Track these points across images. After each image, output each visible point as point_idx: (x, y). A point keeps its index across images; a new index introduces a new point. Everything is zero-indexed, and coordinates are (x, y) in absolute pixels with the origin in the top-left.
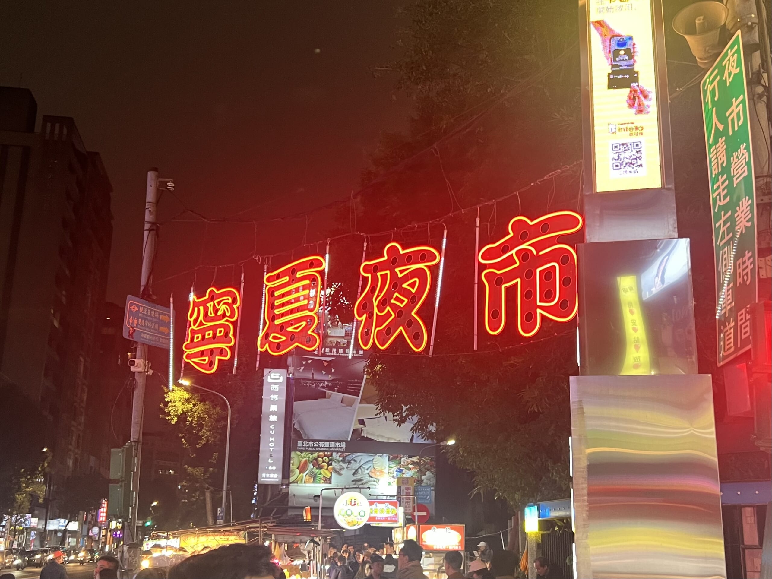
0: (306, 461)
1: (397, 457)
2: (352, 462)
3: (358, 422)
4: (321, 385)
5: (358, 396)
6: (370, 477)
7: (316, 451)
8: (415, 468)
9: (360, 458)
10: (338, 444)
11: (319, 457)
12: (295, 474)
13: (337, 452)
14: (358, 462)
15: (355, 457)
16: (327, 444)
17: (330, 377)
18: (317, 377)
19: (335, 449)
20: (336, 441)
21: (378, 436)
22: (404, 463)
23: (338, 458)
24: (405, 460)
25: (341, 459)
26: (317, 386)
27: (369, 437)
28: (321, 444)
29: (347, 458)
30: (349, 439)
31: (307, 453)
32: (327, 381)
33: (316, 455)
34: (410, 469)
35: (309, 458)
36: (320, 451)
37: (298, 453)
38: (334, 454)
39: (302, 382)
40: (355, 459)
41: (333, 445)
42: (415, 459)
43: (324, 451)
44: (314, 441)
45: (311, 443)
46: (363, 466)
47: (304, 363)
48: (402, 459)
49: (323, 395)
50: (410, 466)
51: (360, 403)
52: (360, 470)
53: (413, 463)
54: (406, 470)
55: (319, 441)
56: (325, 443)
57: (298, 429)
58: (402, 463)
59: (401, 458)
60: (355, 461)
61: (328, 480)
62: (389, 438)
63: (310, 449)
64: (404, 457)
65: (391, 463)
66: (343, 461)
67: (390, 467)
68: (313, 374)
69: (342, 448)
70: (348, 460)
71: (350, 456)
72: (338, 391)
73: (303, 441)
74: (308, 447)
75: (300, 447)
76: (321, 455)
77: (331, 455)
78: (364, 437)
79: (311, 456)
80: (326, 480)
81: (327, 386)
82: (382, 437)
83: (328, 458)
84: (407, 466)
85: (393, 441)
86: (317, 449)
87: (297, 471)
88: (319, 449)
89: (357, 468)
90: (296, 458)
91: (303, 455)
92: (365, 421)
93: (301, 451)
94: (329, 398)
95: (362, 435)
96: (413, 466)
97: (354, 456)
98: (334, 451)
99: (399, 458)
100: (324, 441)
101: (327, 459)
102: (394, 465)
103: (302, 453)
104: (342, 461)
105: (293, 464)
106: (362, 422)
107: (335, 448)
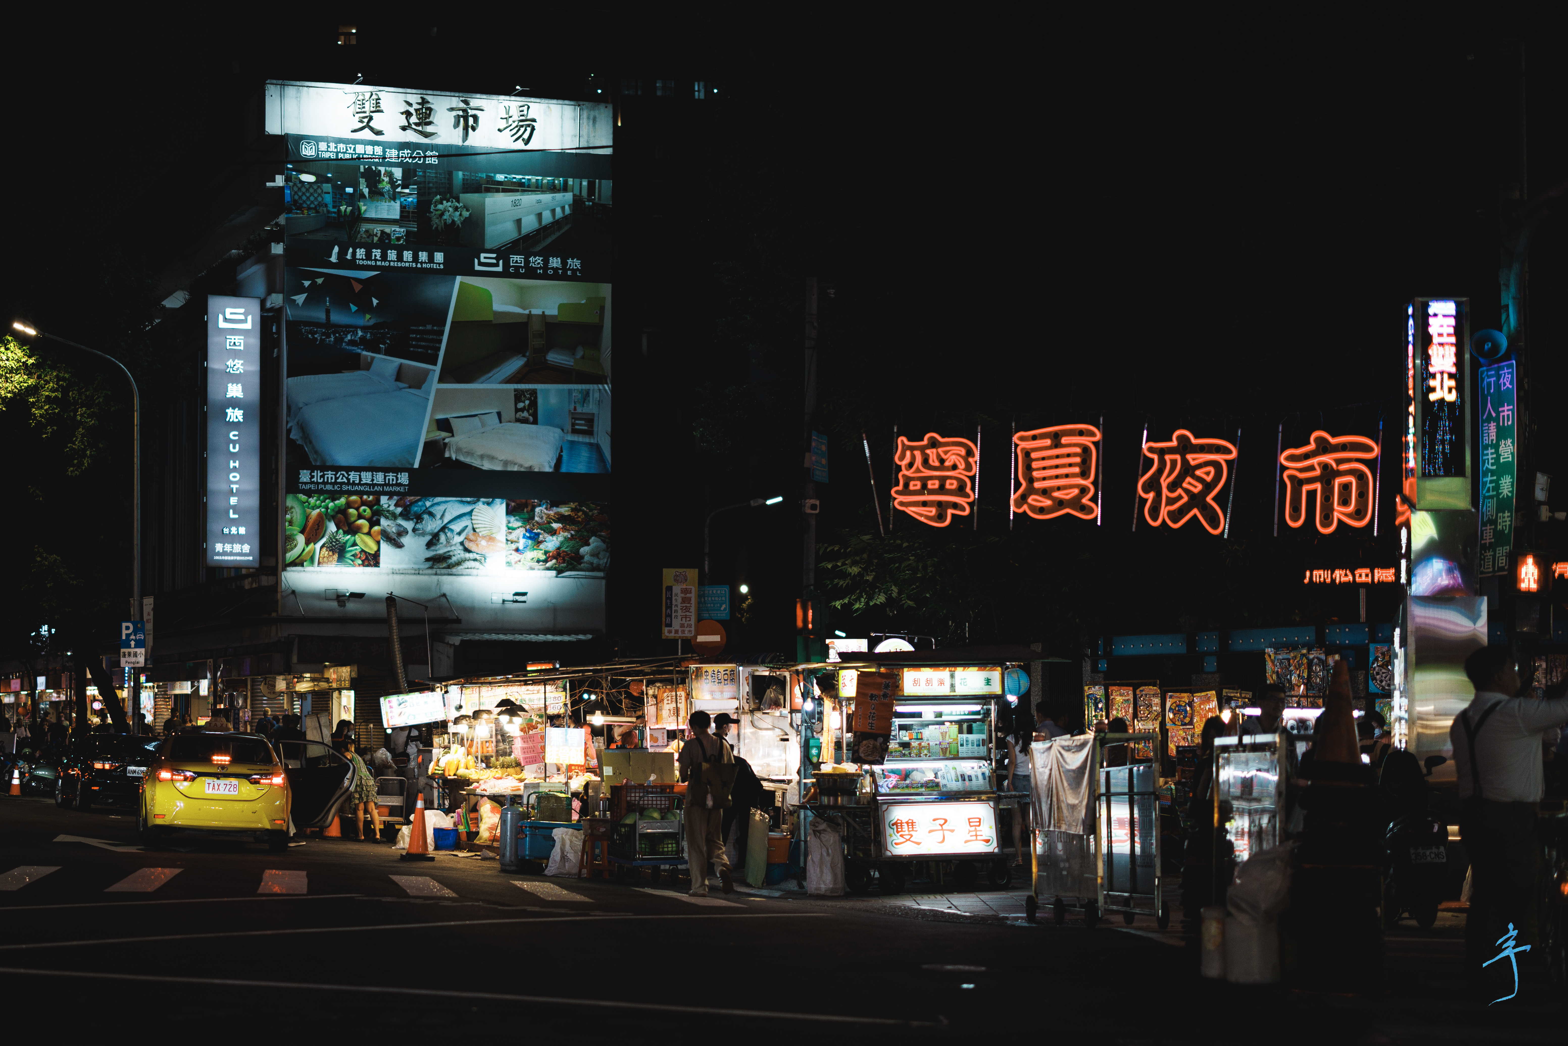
0: (320, 515)
1: (526, 505)
2: (426, 516)
3: (435, 426)
4: (349, 337)
5: (435, 364)
6: (467, 550)
7: (341, 493)
8: (564, 529)
9: (441, 508)
10: (391, 476)
11: (349, 505)
12: (298, 545)
13: (391, 495)
14: (438, 516)
15: (432, 506)
16: (366, 477)
17: (367, 319)
18: (337, 318)
19: (386, 489)
20: (385, 470)
21: (482, 457)
22: (542, 518)
23: (392, 508)
24: (541, 511)
25: (399, 510)
26: (340, 340)
27: (462, 458)
28: (353, 476)
29: (415, 509)
30: (416, 465)
31: (322, 498)
32: (364, 328)
33: (342, 501)
34: (553, 532)
35: (327, 508)
36: (350, 493)
37: (303, 497)
38: (384, 500)
39: (304, 329)
40: (431, 510)
41: (380, 478)
42: (564, 510)
43: (360, 493)
44: (337, 469)
45: (330, 475)
46: (452, 526)
47: (307, 283)
48: (538, 510)
49: (354, 363)
50: (555, 526)
51: (441, 380)
52: (443, 538)
53: (561, 518)
54: (546, 535)
55: (348, 469)
56: (363, 474)
57: (300, 442)
58: (537, 519)
59: (534, 508)
60: (431, 515)
61: (372, 560)
62: (506, 463)
63: (329, 487)
64: (540, 505)
65: (512, 519)
66: (405, 515)
67: (509, 529)
68: (328, 312)
69: (400, 485)
70: (415, 513)
71: (420, 503)
72: (388, 353)
73: (312, 469)
74: (324, 483)
75: (306, 483)
76: (355, 502)
77: (377, 502)
78: (450, 458)
79: (331, 505)
80: (367, 558)
81: (362, 338)
82: (492, 458)
83: (371, 507)
84: (547, 525)
85: (516, 469)
86: (345, 488)
87: (301, 539)
88: (350, 487)
89: (436, 531)
90: (297, 509)
91: (312, 501)
92: (453, 421)
93: (309, 493)
94: (368, 366)
95: (447, 455)
96: (560, 525)
97: (428, 504)
98: (384, 493)
99: (529, 508)
100: (359, 469)
101: (368, 510)
102: (519, 524)
103: (310, 497)
104: (401, 514)
105: (291, 523)
106: (444, 425)
107: (386, 485)
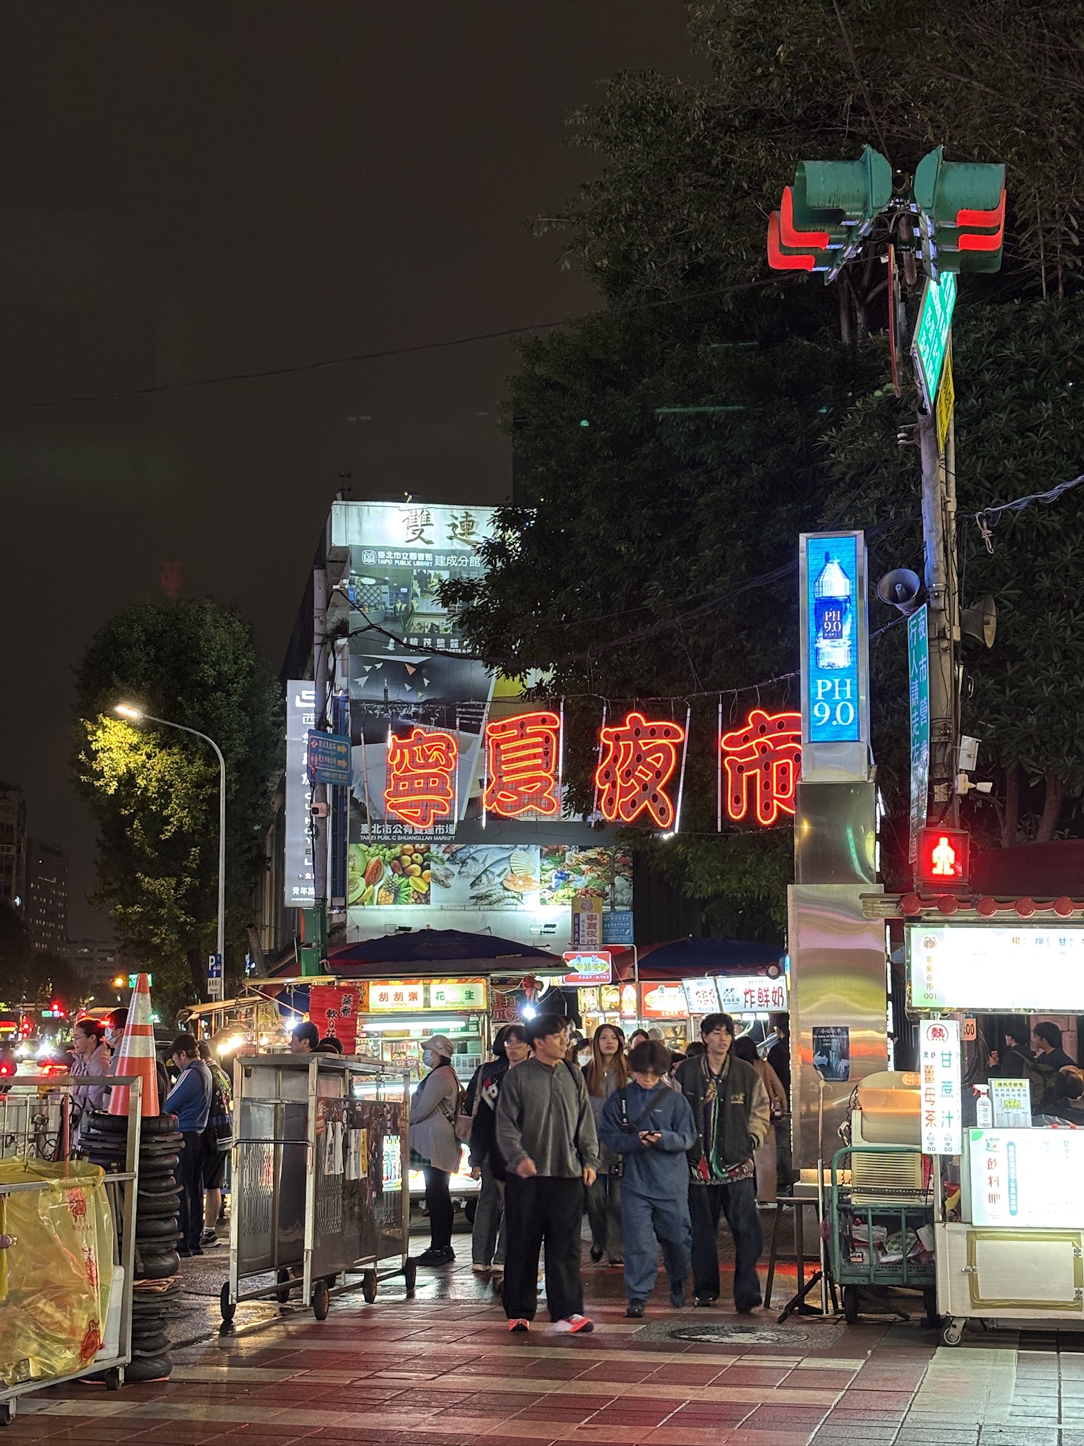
0: (378, 861)
1: (558, 850)
2: (469, 861)
3: (478, 785)
5: (478, 733)
6: (506, 889)
7: (398, 842)
8: (592, 870)
9: (485, 853)
10: (440, 828)
11: (403, 853)
12: (357, 888)
13: (440, 843)
14: (481, 861)
15: (475, 852)
18: (394, 696)
19: (436, 838)
22: (571, 861)
23: (441, 855)
24: (572, 855)
25: (447, 856)
26: (395, 714)
29: (460, 855)
31: (380, 847)
32: (417, 704)
33: (397, 850)
34: (583, 873)
35: (384, 856)
36: (405, 842)
37: (362, 847)
38: (433, 847)
39: (365, 706)
40: (475, 855)
42: (592, 854)
43: (413, 843)
44: (393, 823)
45: (387, 827)
46: (491, 869)
47: (368, 668)
48: (568, 854)
50: (583, 867)
52: (484, 878)
53: (589, 861)
54: (575, 875)
57: (361, 800)
58: (567, 862)
59: (564, 852)
60: (474, 859)
61: (423, 898)
63: (387, 838)
64: (570, 850)
65: (545, 862)
66: (452, 860)
67: (543, 870)
68: (386, 691)
69: (448, 835)
70: (460, 858)
71: (465, 850)
72: (437, 724)
73: (372, 822)
74: (382, 834)
75: (366, 835)
76: (408, 850)
77: (428, 849)
79: (388, 853)
80: (419, 897)
81: (416, 713)
83: (422, 854)
84: (577, 867)
86: (400, 838)
87: (362, 882)
88: (404, 838)
89: (479, 873)
90: (358, 858)
91: (372, 850)
96: (588, 867)
97: (472, 850)
98: (434, 842)
99: (561, 853)
101: (420, 856)
102: (552, 866)
103: (369, 846)
104: (448, 860)
105: (353, 868)
107: (436, 835)
